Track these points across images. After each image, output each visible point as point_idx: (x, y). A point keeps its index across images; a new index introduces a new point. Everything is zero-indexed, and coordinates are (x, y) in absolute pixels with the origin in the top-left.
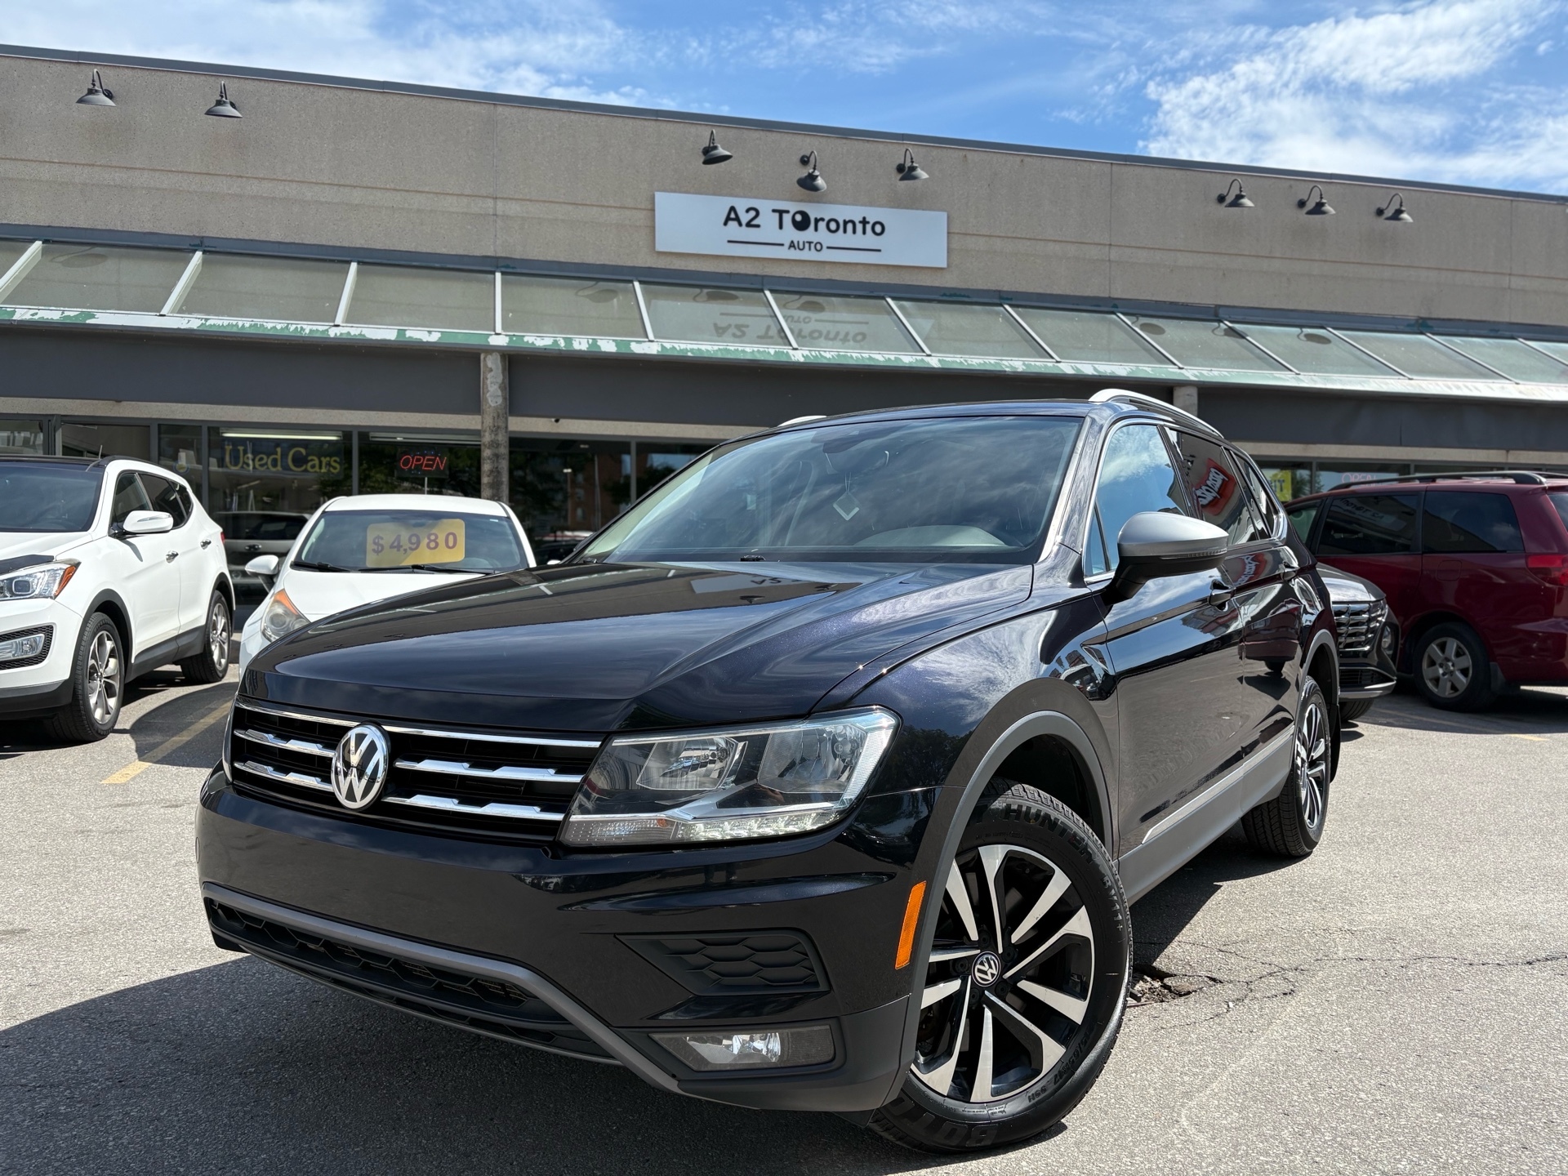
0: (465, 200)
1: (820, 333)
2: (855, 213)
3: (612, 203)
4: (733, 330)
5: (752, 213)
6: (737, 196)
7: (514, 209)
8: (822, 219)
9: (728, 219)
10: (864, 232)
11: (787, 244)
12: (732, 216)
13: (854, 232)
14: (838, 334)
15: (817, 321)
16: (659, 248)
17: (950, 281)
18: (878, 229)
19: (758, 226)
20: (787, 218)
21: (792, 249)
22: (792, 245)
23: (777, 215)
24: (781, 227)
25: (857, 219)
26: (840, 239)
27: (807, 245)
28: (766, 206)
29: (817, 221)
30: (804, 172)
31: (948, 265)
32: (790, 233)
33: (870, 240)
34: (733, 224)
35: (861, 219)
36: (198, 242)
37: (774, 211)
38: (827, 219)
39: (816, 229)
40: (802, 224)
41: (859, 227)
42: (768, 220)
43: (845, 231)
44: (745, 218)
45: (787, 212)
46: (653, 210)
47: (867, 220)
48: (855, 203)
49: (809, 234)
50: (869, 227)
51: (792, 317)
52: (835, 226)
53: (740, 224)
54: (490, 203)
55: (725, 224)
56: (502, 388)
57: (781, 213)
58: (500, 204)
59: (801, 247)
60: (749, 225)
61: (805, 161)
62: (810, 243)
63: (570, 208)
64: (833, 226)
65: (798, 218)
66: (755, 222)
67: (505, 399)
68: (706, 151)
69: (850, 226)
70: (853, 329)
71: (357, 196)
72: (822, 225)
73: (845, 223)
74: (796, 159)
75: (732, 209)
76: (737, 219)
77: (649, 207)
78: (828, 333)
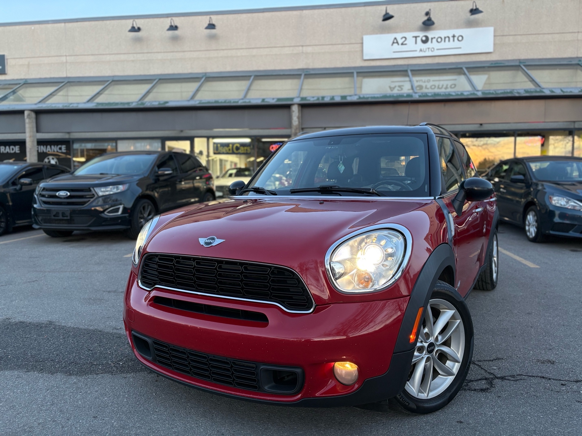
0: (291, 48)
1: (435, 86)
2: (449, 33)
3: (346, 42)
4: (397, 88)
5: (404, 39)
6: (397, 33)
7: (309, 49)
8: (434, 38)
9: (393, 43)
10: (454, 40)
11: (418, 50)
12: (395, 41)
13: (449, 41)
14: (443, 86)
15: (433, 81)
16: (365, 58)
17: (495, 58)
18: (460, 38)
19: (406, 44)
20: (419, 40)
21: (421, 52)
22: (421, 50)
23: (414, 39)
24: (416, 43)
25: (451, 35)
26: (443, 45)
27: (427, 50)
28: (410, 35)
29: (432, 39)
30: (426, 18)
31: (494, 50)
32: (420, 45)
33: (456, 44)
34: (395, 45)
35: (452, 35)
36: (204, 74)
37: (413, 37)
38: (436, 37)
39: (432, 42)
40: (425, 41)
41: (451, 39)
42: (410, 41)
43: (445, 41)
44: (400, 41)
45: (419, 37)
46: (362, 43)
47: (456, 35)
48: (450, 28)
49: (429, 44)
50: (456, 38)
51: (422, 80)
52: (440, 40)
53: (398, 44)
54: (301, 48)
55: (392, 45)
56: (298, 118)
57: (416, 37)
58: (304, 48)
59: (425, 50)
60: (402, 44)
61: (427, 14)
62: (429, 48)
63: (330, 46)
64: (439, 40)
65: (424, 39)
66: (405, 43)
67: (299, 122)
68: (384, 16)
69: (447, 39)
70: (450, 83)
71: (254, 52)
72: (434, 40)
73: (445, 38)
74: (424, 13)
75: (395, 39)
76: (397, 43)
77: (361, 42)
78: (439, 86)
